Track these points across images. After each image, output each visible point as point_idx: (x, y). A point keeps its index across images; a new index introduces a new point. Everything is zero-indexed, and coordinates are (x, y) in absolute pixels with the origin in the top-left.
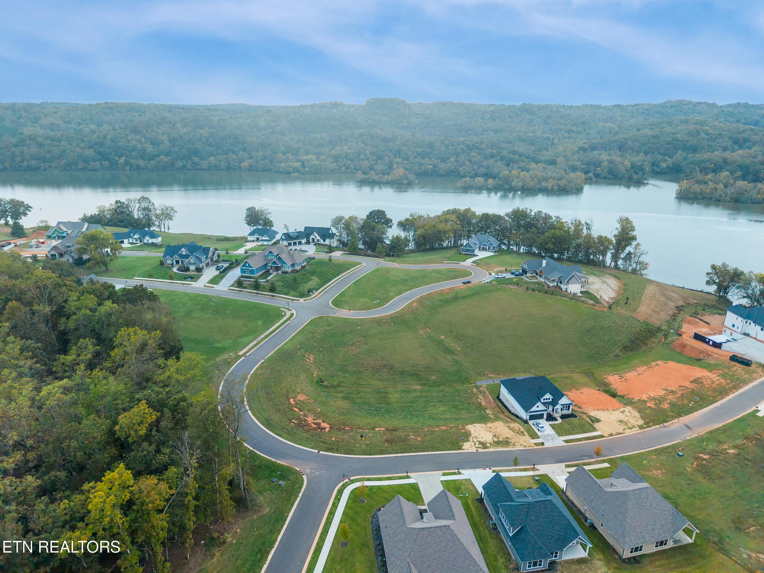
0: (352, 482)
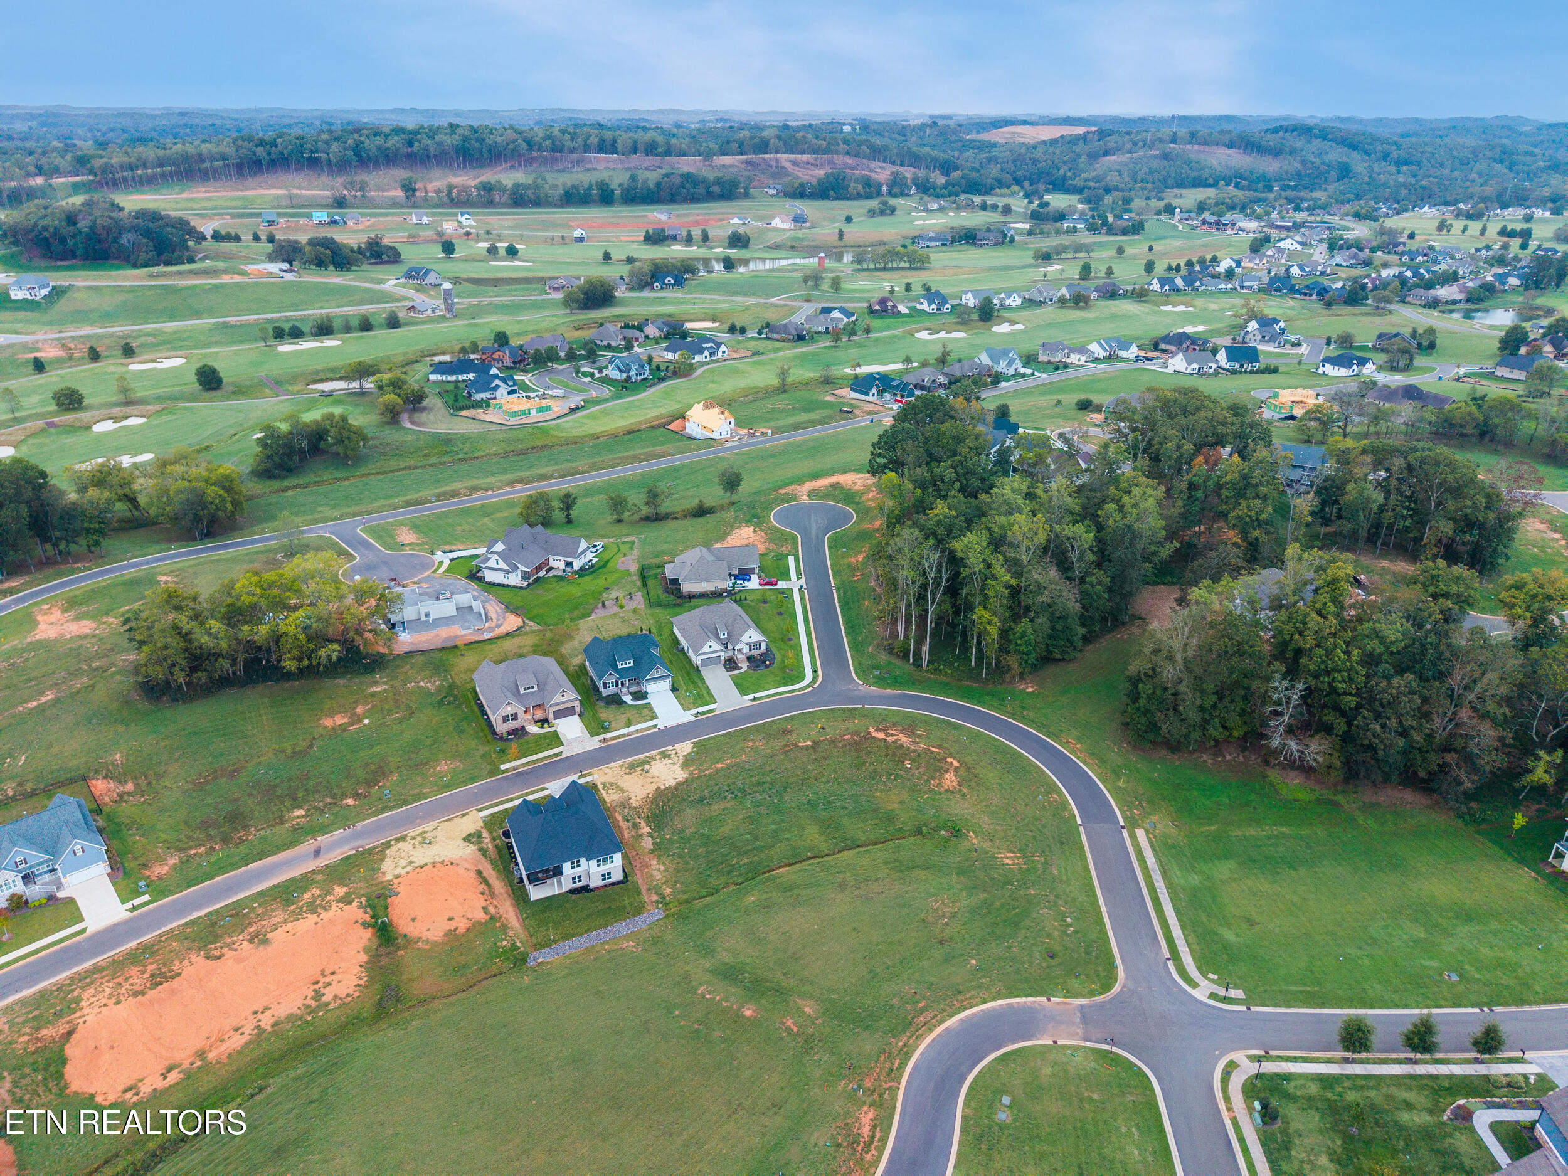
0: (808, 686)
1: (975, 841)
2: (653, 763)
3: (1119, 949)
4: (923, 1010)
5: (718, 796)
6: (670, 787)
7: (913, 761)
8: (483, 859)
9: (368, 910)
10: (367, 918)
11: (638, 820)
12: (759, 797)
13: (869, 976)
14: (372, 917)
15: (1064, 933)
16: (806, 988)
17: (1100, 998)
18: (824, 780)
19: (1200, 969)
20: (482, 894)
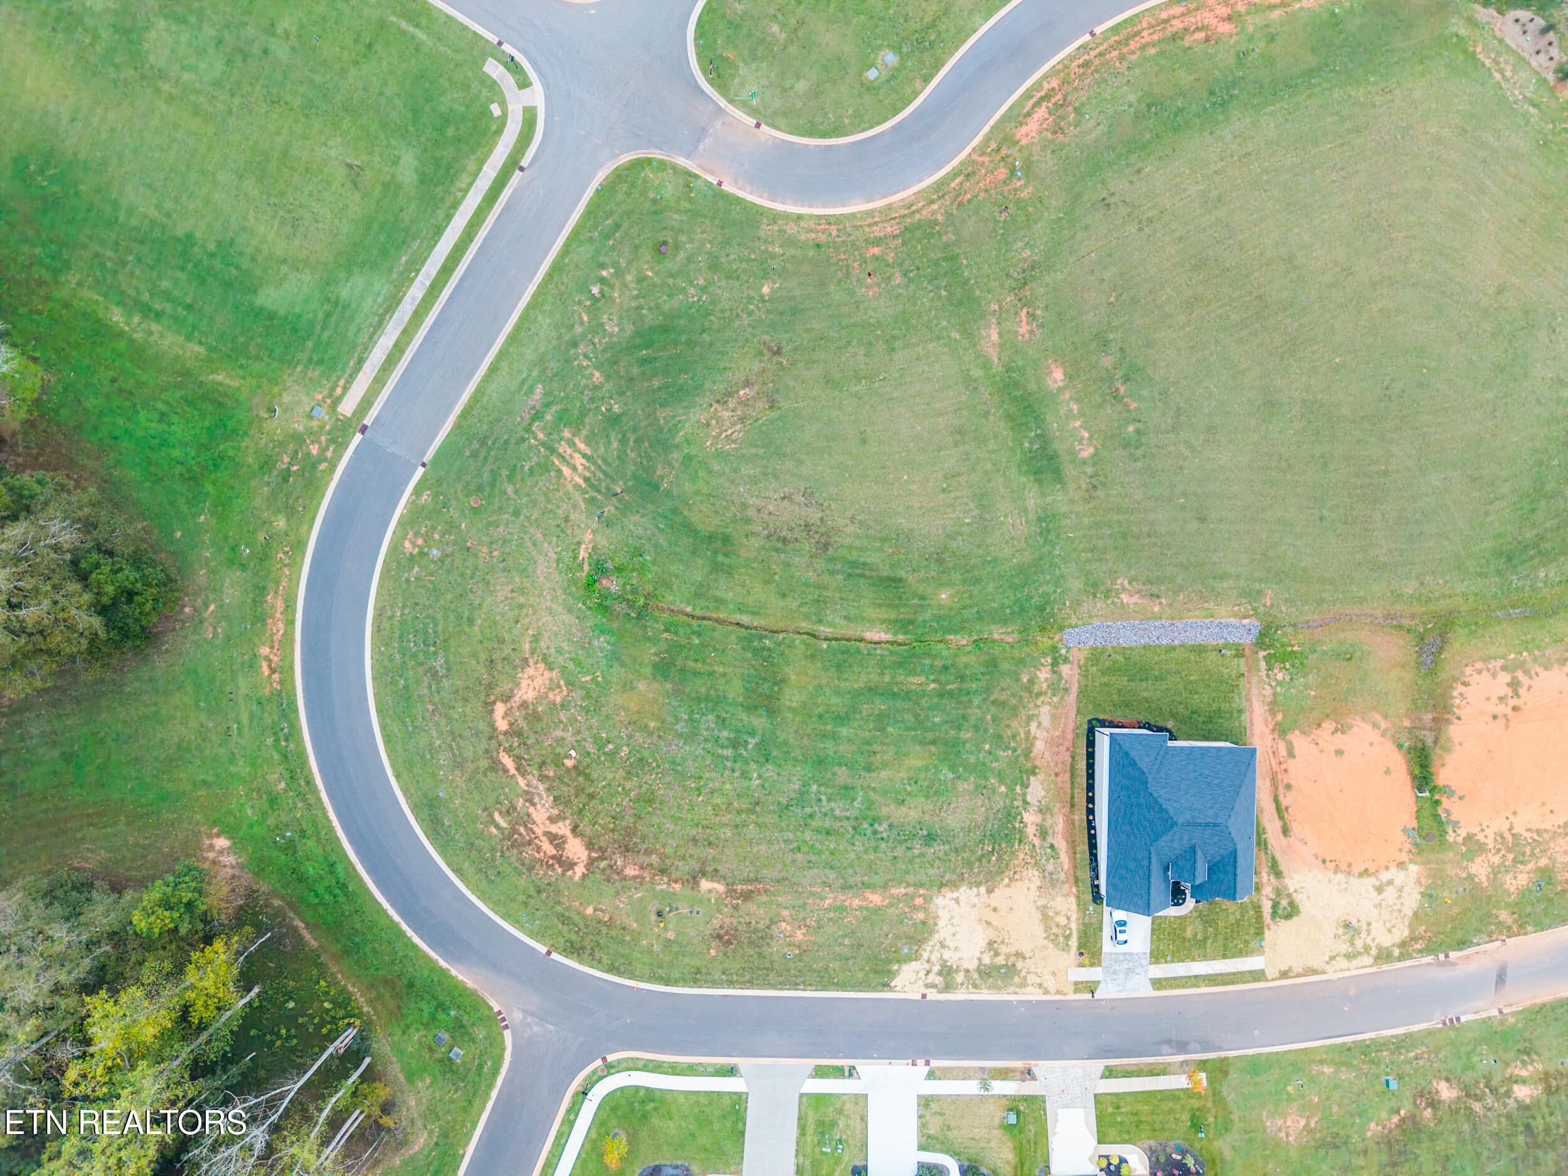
0: (609, 1070)
1: (588, 536)
2: (973, 965)
3: (569, 214)
4: (877, 242)
5: (903, 835)
6: (971, 886)
7: (558, 761)
8: (1278, 857)
9: (1443, 816)
10: (1446, 803)
11: (1037, 841)
12: (838, 807)
13: (897, 344)
14: (1437, 803)
15: (619, 273)
16: (977, 373)
17: (657, 155)
18: (717, 800)
19: (499, 132)
20: (1288, 787)
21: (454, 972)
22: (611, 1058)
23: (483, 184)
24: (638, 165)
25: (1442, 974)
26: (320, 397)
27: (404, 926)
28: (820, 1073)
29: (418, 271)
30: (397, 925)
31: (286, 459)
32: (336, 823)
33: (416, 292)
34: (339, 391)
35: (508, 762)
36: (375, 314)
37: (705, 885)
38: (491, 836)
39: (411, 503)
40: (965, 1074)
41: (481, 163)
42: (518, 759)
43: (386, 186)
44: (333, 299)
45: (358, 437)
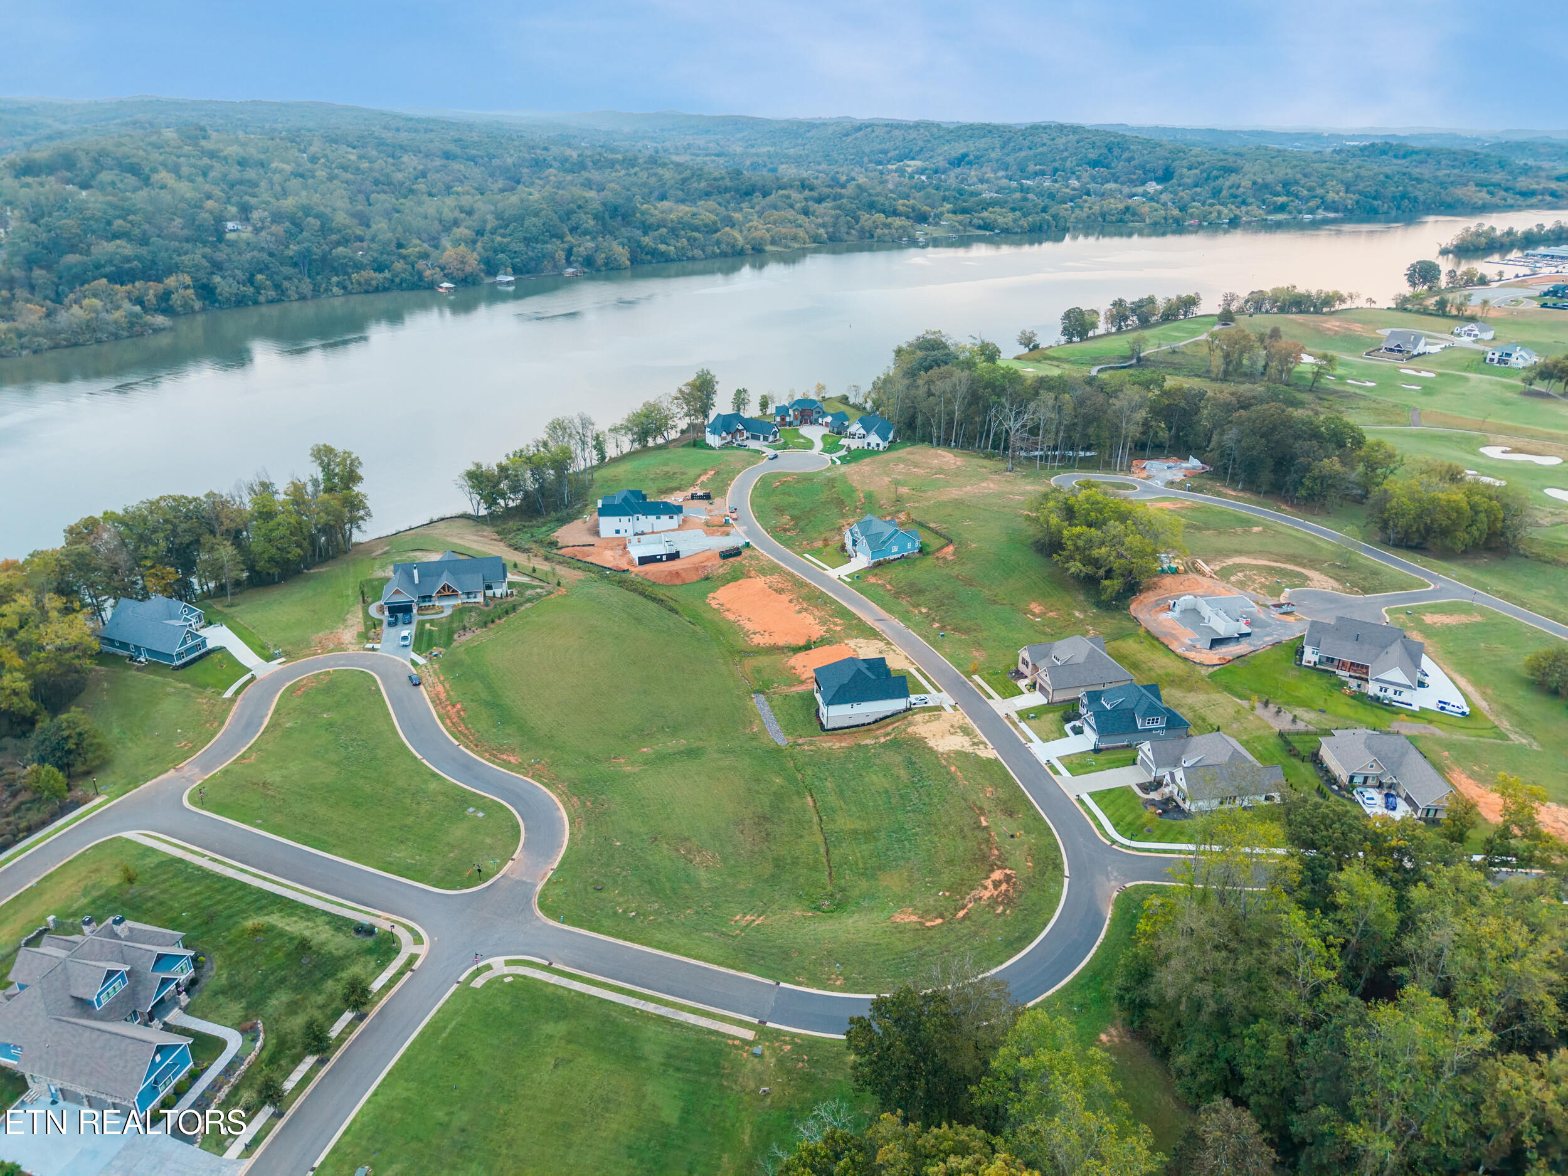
0: (1115, 843)
1: (797, 913)
2: (967, 738)
3: (581, 934)
4: (583, 804)
5: (915, 771)
6: (928, 744)
7: (948, 897)
9: (819, 640)
10: (813, 640)
12: (914, 796)
13: (640, 797)
14: (815, 642)
15: (619, 904)
17: (536, 899)
18: (936, 839)
19: (524, 977)
21: (1109, 916)
22: (1109, 843)
23: (564, 982)
24: (542, 907)
25: (888, 631)
26: (745, 1054)
27: (1098, 943)
28: (1057, 773)
29: (634, 1009)
30: (1099, 947)
31: (801, 1064)
32: (1053, 990)
33: (651, 1008)
34: (737, 1042)
35: (961, 914)
36: (672, 1031)
37: (984, 824)
38: (1012, 912)
39: (807, 986)
40: (1023, 733)
41: (547, 984)
42: (957, 910)
43: (569, 1042)
44: (663, 1068)
45: (769, 1024)
